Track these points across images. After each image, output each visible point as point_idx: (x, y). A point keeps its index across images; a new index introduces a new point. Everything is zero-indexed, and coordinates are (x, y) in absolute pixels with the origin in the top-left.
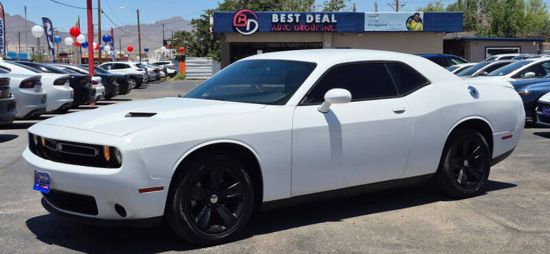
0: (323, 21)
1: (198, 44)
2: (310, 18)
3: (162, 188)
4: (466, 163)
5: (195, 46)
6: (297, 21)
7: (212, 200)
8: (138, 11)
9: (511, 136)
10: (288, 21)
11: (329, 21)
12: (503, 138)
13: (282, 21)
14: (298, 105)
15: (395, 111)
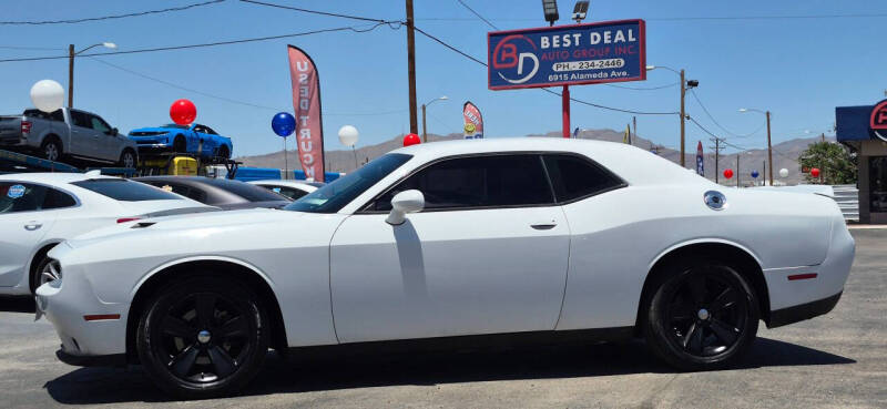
1: (846, 162)
3: (118, 317)
4: (703, 314)
5: (841, 167)
7: (200, 338)
8: (768, 114)
9: (814, 276)
12: (791, 278)
14: (355, 213)
15: (533, 227)
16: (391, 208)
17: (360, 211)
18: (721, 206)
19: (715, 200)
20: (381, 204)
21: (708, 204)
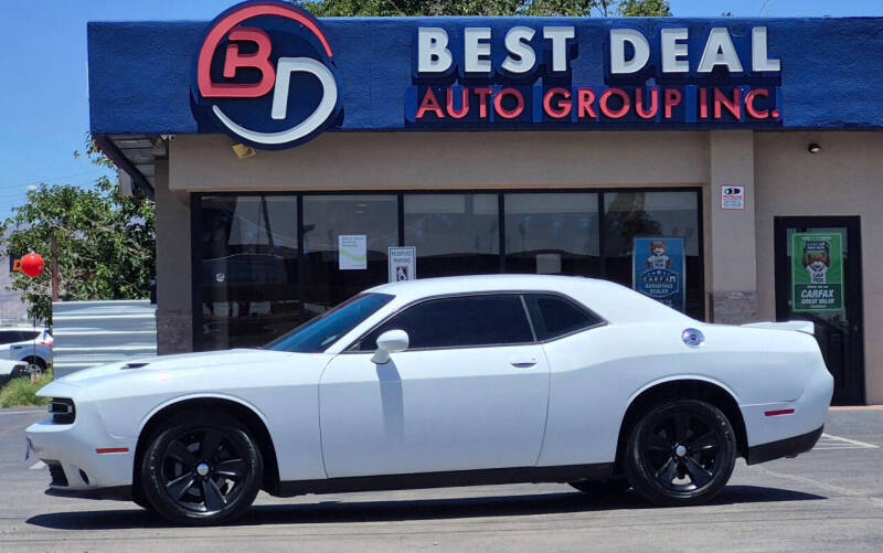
0: (705, 66)
2: (629, 52)
3: (125, 450)
4: (682, 451)
6: (559, 64)
9: (792, 411)
10: (509, 65)
11: (735, 67)
12: (768, 414)
13: (473, 65)
14: (341, 353)
15: (515, 365)
16: (375, 347)
17: (347, 351)
18: (698, 344)
19: (694, 338)
20: (367, 343)
21: (685, 341)
